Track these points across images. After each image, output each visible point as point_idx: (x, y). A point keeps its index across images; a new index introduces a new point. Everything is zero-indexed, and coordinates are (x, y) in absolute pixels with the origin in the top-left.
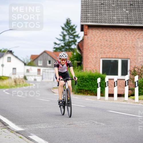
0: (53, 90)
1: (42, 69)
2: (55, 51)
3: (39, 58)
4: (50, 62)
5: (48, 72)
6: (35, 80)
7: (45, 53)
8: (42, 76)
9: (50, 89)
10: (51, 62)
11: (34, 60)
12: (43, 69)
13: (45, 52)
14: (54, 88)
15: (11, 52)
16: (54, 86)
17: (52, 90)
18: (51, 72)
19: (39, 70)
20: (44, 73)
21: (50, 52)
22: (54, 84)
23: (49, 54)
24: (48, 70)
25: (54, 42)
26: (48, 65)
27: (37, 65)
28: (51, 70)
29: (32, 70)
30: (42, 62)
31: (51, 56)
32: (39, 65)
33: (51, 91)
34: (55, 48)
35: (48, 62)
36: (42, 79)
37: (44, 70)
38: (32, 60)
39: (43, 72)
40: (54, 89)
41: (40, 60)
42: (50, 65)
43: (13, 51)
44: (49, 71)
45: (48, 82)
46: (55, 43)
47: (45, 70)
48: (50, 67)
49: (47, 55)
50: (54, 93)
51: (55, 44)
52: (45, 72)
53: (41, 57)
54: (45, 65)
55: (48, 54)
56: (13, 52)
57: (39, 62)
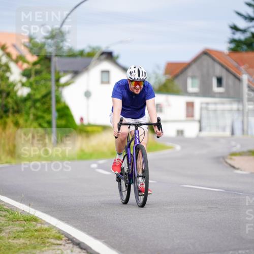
0: (231, 159)
1: (198, 101)
2: (234, 50)
3: (190, 72)
4: (220, 81)
5: (215, 111)
6: (180, 133)
7: (205, 57)
8: (200, 122)
9: (224, 158)
10: (224, 82)
11: (176, 76)
12: (202, 103)
13: (206, 53)
14: (234, 154)
15: (109, 56)
16: (234, 150)
17: (229, 161)
18: (223, 111)
19: (190, 105)
20: (204, 112)
21: (221, 53)
22: (233, 143)
23: (217, 59)
24: (215, 103)
25: (231, 24)
26: (216, 89)
27: (184, 92)
28: (223, 103)
29: (169, 105)
30: (197, 82)
31: (222, 66)
32: (191, 89)
33: (226, 162)
34: (233, 41)
35: (215, 82)
36: (200, 130)
37: (204, 106)
38: (169, 77)
39: (201, 109)
40: (233, 157)
41: (193, 77)
42: (221, 90)
43: (115, 54)
44: (220, 107)
45: (216, 139)
46: (235, 28)
47: (208, 104)
48: (221, 95)
49: (210, 61)
50: (234, 167)
51: (234, 30)
52: (207, 109)
53: (194, 67)
54: (206, 91)
55: (214, 60)
56: (117, 57)
57: (189, 81)
